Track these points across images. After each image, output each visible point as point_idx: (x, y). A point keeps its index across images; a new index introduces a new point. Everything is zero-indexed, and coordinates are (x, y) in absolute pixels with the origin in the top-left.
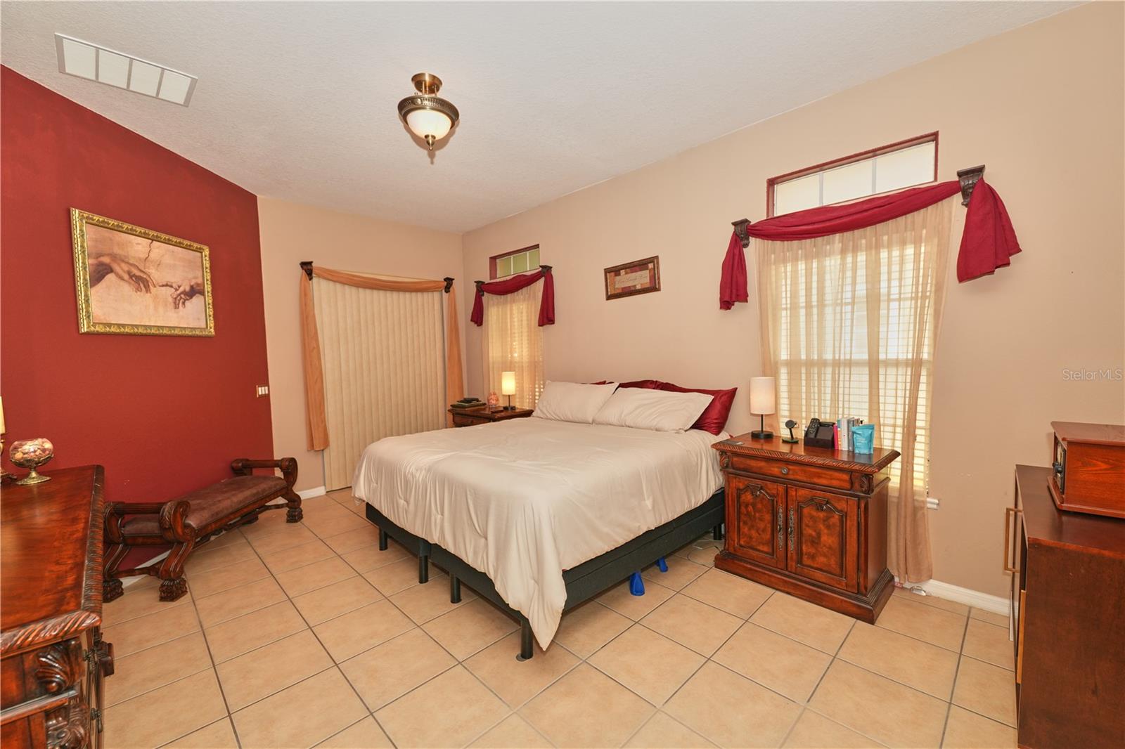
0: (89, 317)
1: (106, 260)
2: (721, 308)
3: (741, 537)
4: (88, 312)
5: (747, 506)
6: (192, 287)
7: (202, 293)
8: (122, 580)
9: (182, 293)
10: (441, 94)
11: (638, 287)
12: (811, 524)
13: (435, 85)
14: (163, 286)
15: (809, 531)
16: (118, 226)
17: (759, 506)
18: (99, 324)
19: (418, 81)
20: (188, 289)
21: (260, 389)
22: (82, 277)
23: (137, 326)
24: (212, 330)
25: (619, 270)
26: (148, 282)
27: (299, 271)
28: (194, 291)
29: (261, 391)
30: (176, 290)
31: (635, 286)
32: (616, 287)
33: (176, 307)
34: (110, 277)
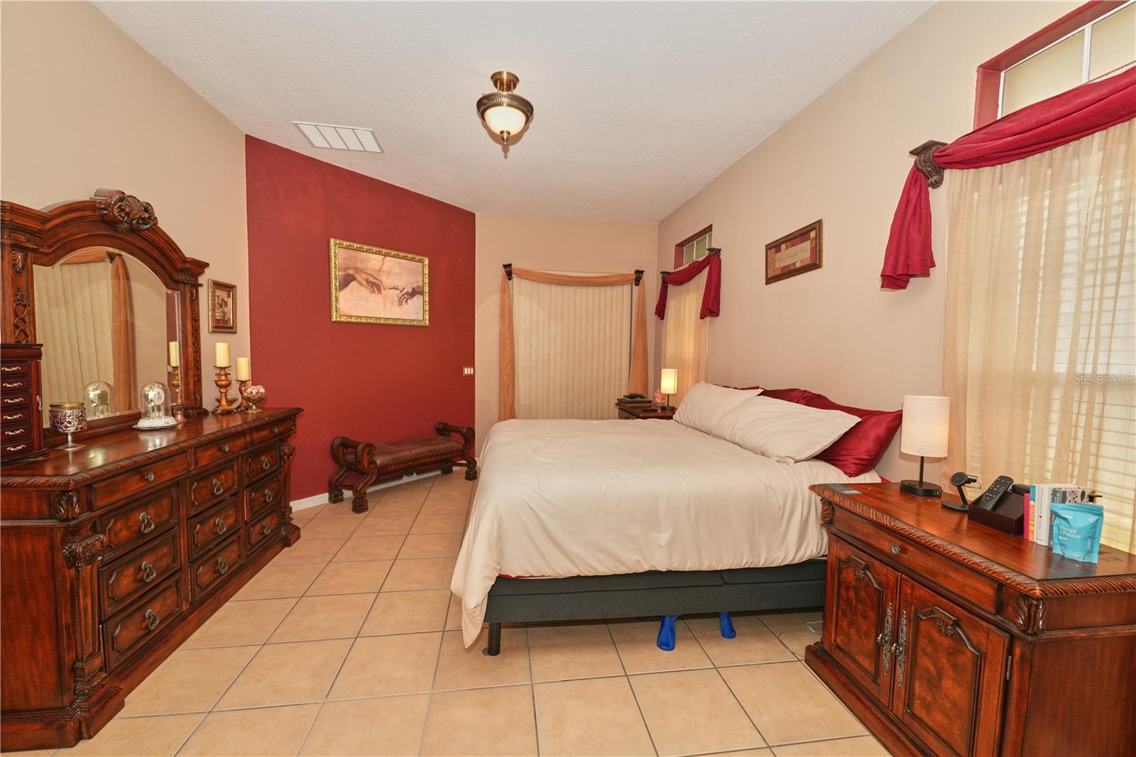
0: (337, 311)
1: (351, 272)
2: (882, 287)
3: (839, 632)
4: (336, 307)
5: (848, 588)
6: (413, 289)
7: (422, 293)
8: (343, 491)
9: (405, 294)
10: (517, 91)
11: (798, 265)
12: (929, 650)
13: (513, 82)
14: (391, 289)
15: (925, 662)
16: (360, 247)
17: (863, 595)
18: (343, 315)
19: (496, 79)
20: (410, 290)
21: (466, 369)
22: (334, 283)
23: (370, 318)
24: (427, 322)
25: (780, 245)
26: (380, 286)
27: (502, 272)
28: (414, 293)
29: (467, 371)
30: (401, 291)
31: (794, 264)
32: (776, 267)
33: (400, 304)
34: (354, 284)
